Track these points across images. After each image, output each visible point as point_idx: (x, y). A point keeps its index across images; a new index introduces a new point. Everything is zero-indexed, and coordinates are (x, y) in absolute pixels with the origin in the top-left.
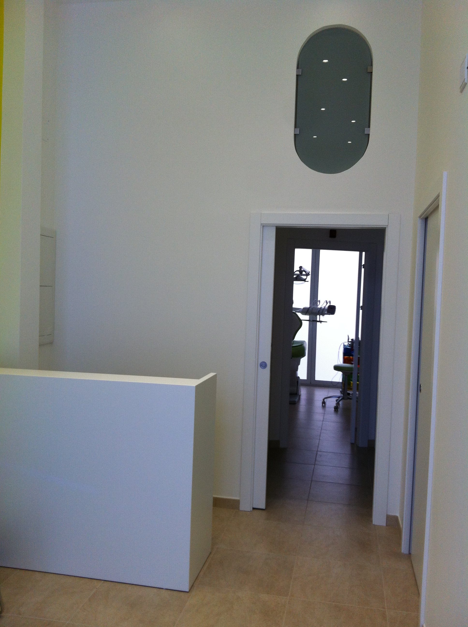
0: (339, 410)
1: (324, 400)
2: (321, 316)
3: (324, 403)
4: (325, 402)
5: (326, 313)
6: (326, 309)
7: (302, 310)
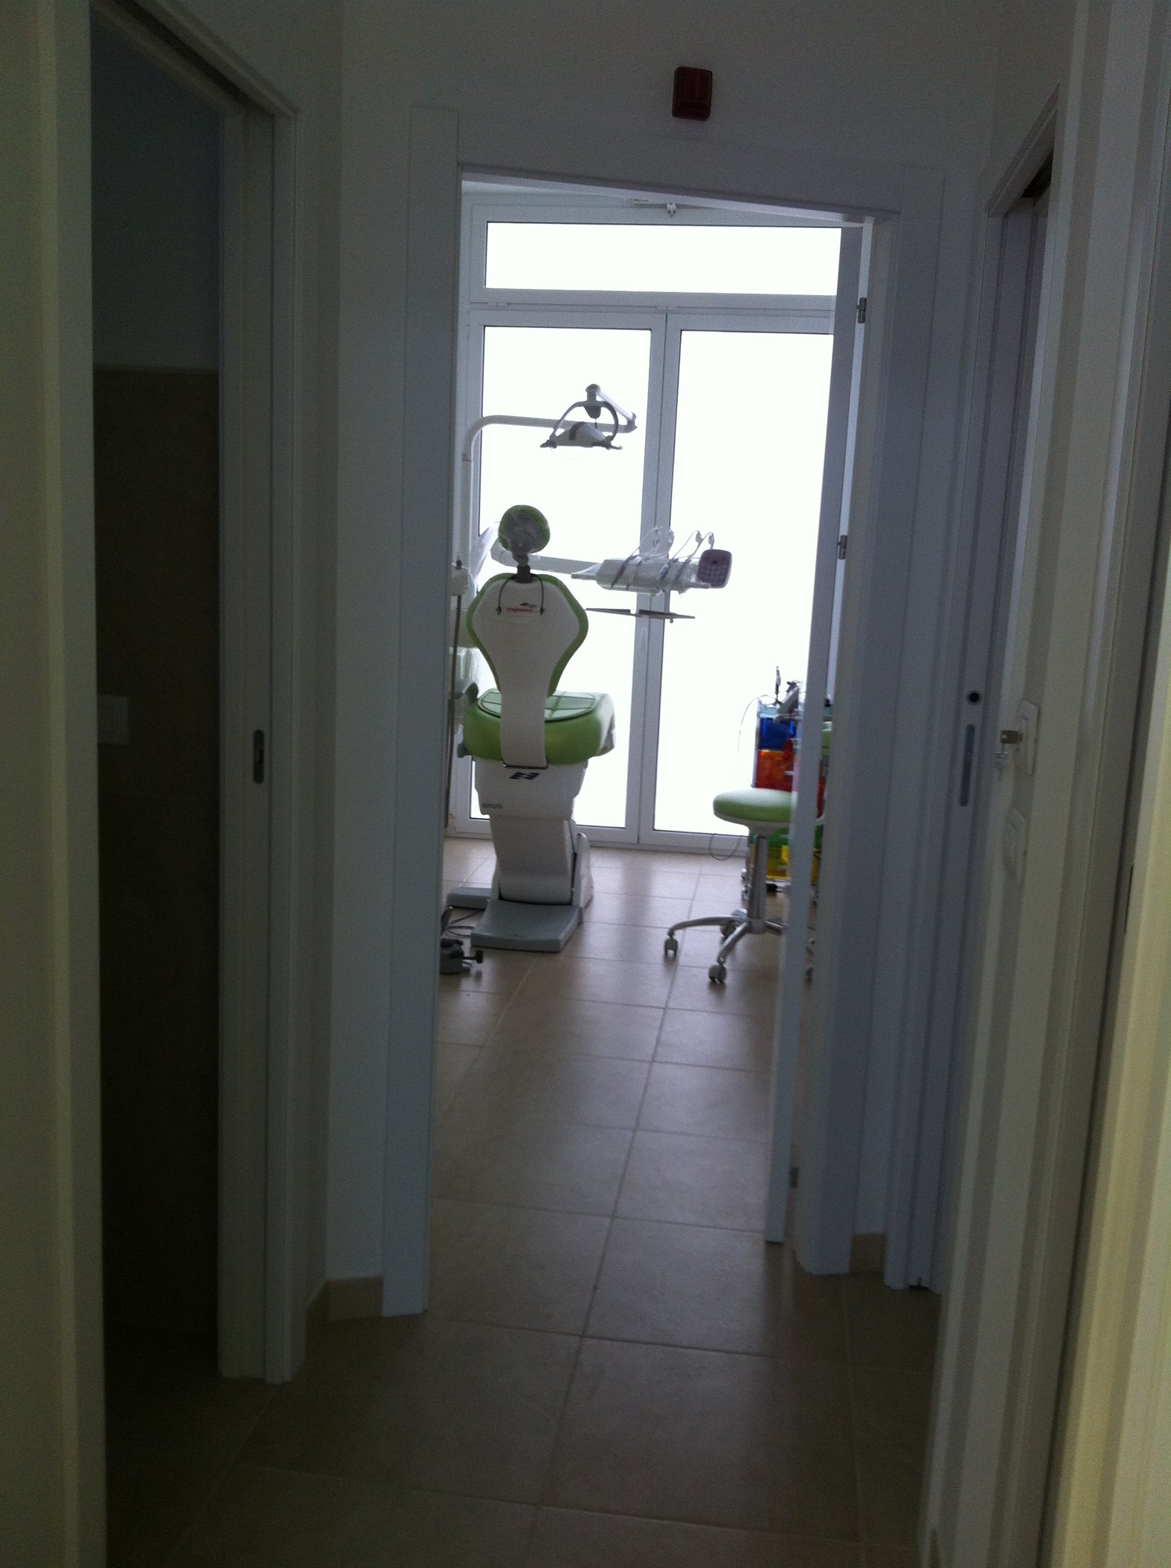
0: (726, 983)
1: (671, 933)
2: (674, 594)
3: (671, 945)
4: (676, 942)
5: (693, 579)
6: (694, 565)
7: (598, 568)
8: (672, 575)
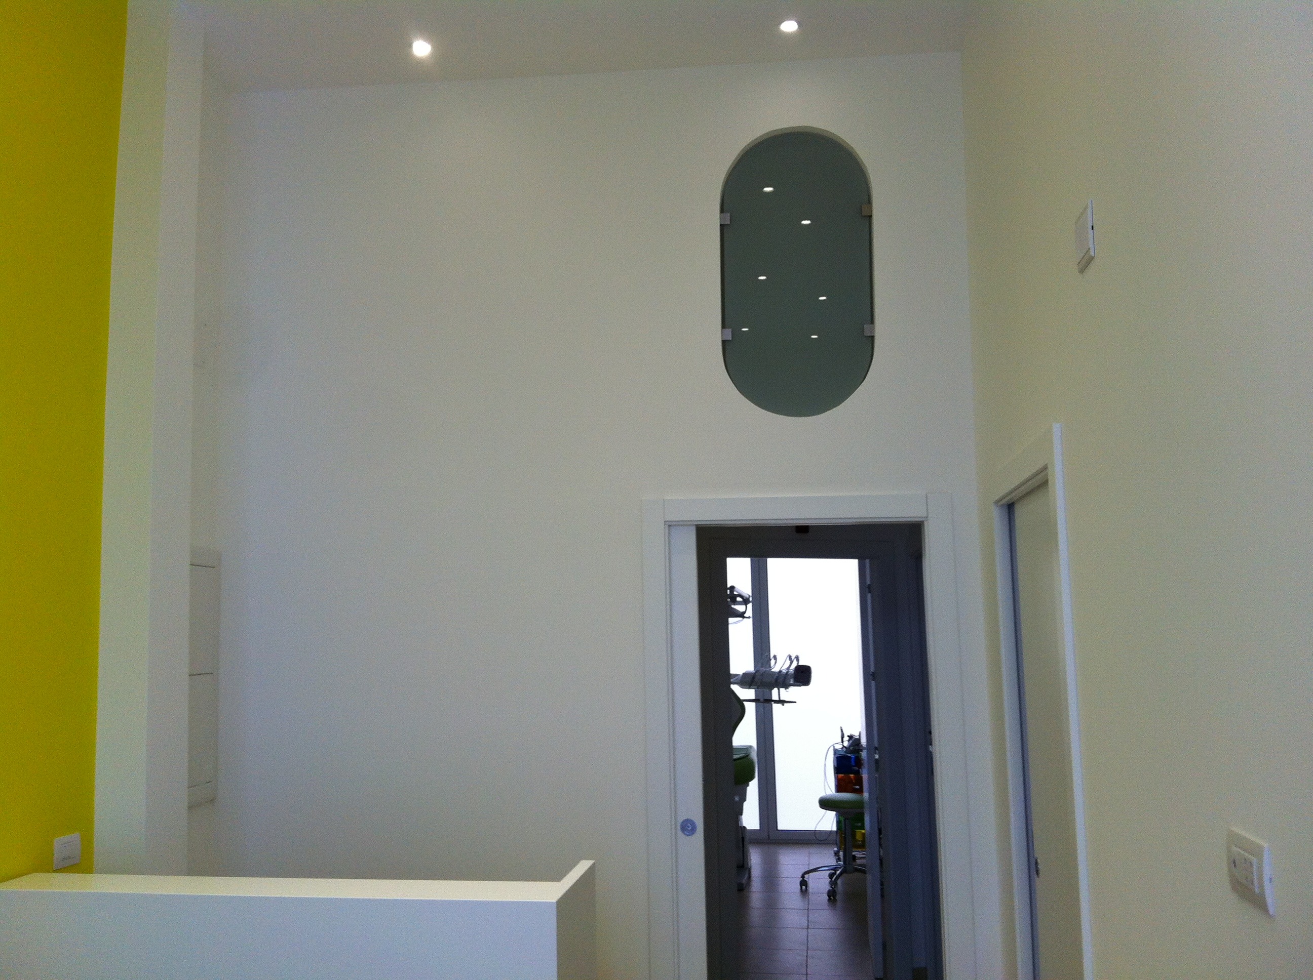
0: (837, 898)
1: (803, 876)
2: (782, 690)
3: (804, 883)
4: (806, 881)
5: (792, 682)
6: (791, 674)
7: (740, 678)
8: (781, 680)
